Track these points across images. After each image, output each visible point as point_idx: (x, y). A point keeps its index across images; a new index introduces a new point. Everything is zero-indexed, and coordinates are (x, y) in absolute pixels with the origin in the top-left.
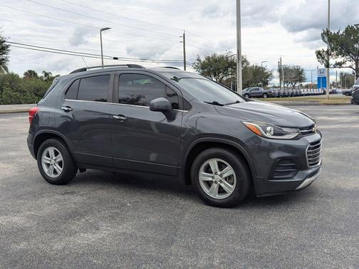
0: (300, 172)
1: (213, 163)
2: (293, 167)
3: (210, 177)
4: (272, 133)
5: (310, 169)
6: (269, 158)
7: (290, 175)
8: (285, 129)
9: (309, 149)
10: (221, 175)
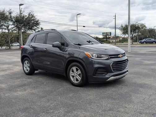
0: (108, 74)
1: (74, 68)
2: (105, 71)
3: (73, 74)
4: (96, 57)
5: (113, 72)
6: (93, 67)
7: (104, 75)
8: (102, 56)
9: (113, 64)
10: (77, 73)
